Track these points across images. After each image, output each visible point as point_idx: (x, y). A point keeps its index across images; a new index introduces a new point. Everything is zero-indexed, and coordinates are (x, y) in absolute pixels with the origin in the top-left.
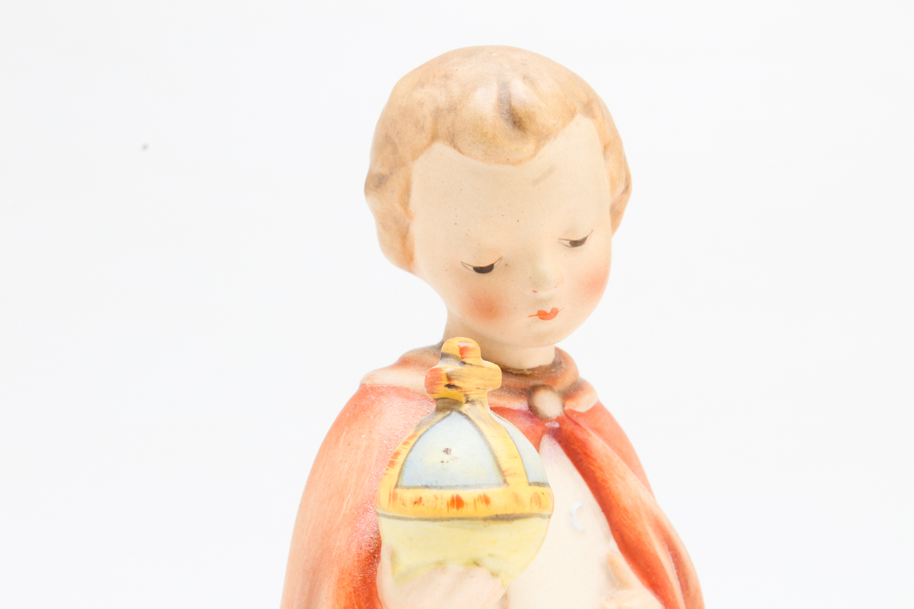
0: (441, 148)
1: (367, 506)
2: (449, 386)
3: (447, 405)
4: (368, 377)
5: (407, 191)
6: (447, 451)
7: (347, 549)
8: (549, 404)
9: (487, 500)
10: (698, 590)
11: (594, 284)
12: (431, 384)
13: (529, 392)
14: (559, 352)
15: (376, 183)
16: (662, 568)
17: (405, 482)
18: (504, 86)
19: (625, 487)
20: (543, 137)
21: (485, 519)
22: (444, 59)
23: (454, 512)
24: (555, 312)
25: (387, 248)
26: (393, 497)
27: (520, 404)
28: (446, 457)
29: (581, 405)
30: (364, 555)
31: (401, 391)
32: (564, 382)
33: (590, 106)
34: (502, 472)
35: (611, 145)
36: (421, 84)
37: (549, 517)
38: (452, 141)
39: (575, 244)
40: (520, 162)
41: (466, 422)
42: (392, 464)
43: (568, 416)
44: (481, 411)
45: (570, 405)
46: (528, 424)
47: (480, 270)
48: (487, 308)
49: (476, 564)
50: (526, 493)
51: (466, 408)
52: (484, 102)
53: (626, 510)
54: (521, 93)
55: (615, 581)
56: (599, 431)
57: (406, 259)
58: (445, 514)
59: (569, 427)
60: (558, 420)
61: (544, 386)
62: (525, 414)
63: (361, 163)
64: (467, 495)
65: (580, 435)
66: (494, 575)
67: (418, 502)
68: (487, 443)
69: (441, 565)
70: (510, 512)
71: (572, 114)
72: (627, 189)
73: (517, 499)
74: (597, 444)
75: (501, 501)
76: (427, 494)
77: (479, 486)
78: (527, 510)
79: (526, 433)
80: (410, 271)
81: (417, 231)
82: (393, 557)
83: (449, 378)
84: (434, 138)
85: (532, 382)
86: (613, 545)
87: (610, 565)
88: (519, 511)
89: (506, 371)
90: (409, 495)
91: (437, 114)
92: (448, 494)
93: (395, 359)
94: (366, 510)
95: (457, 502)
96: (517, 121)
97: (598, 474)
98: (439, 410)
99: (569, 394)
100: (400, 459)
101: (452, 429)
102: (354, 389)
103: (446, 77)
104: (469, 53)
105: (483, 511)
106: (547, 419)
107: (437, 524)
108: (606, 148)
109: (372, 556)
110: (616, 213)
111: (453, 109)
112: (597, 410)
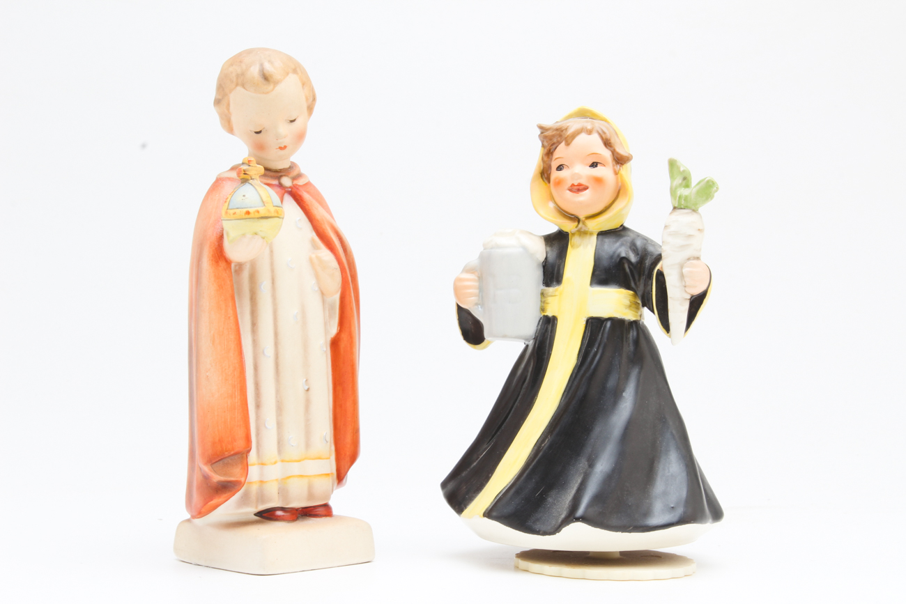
0: (239, 89)
1: (219, 220)
2: (245, 174)
3: (244, 181)
4: (219, 175)
5: (228, 105)
6: (244, 196)
7: (212, 236)
8: (287, 182)
9: (258, 212)
10: (351, 252)
11: (300, 137)
12: (238, 174)
13: (279, 178)
14: (292, 162)
15: (217, 102)
16: (333, 242)
17: (230, 208)
18: (262, 65)
19: (319, 212)
20: (276, 83)
21: (258, 218)
22: (240, 54)
23: (247, 216)
24: (285, 147)
25: (224, 126)
26: (226, 213)
27: (275, 182)
28: (244, 198)
29: (301, 182)
30: (218, 236)
31: (230, 179)
32: (294, 173)
33: (296, 69)
34: (263, 202)
35: (306, 83)
36: (232, 65)
37: (283, 218)
38: (243, 86)
39: (292, 121)
40: (268, 93)
41: (251, 186)
42: (226, 202)
43: (295, 186)
44: (257, 182)
45: (295, 182)
46: (279, 189)
47: (257, 133)
48: (260, 147)
49: (256, 234)
50: (272, 209)
51: (251, 181)
52: (254, 71)
53: (318, 220)
54: (268, 67)
55: (315, 247)
56: (308, 192)
57: (230, 130)
58: (244, 217)
59: (294, 190)
60: (290, 187)
61: (285, 175)
62: (277, 186)
63: (212, 94)
64: (251, 210)
65: (300, 193)
66: (263, 238)
67: (235, 214)
68: (258, 192)
69: (244, 235)
70: (266, 215)
71: (288, 74)
72: (314, 99)
73: (269, 211)
74: (306, 197)
75: (263, 212)
76: (238, 211)
77: (255, 207)
78: (273, 215)
79: (277, 193)
80: (233, 134)
81: (234, 120)
82: (228, 234)
83: (244, 171)
84: (237, 85)
85: (280, 174)
86: (314, 234)
87: (313, 241)
88: (270, 215)
89: (266, 169)
90: (232, 212)
91: (238, 76)
92: (245, 210)
93: (229, 168)
94: (219, 221)
95: (248, 213)
96: (266, 78)
97: (307, 207)
98: (242, 183)
99: (294, 179)
100: (228, 200)
101: (247, 190)
102: (214, 180)
103: (241, 62)
104: (249, 52)
105: (257, 215)
106: (287, 188)
107: (242, 221)
108: (303, 84)
109: (221, 237)
110: (310, 109)
111: (243, 74)
112: (308, 184)
